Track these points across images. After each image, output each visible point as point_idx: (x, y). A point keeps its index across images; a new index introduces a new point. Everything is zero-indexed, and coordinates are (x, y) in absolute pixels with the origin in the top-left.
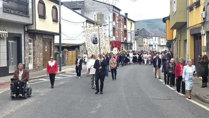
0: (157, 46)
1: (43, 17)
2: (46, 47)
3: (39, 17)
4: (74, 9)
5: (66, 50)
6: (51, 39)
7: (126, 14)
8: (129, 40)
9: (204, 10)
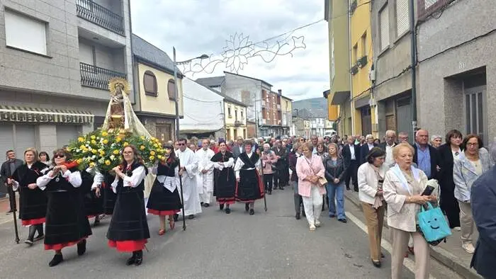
0: (321, 130)
1: (152, 93)
2: (163, 135)
3: (146, 94)
4: (211, 87)
5: (195, 138)
6: (170, 125)
7: (280, 91)
8: (284, 123)
9: (373, 69)
